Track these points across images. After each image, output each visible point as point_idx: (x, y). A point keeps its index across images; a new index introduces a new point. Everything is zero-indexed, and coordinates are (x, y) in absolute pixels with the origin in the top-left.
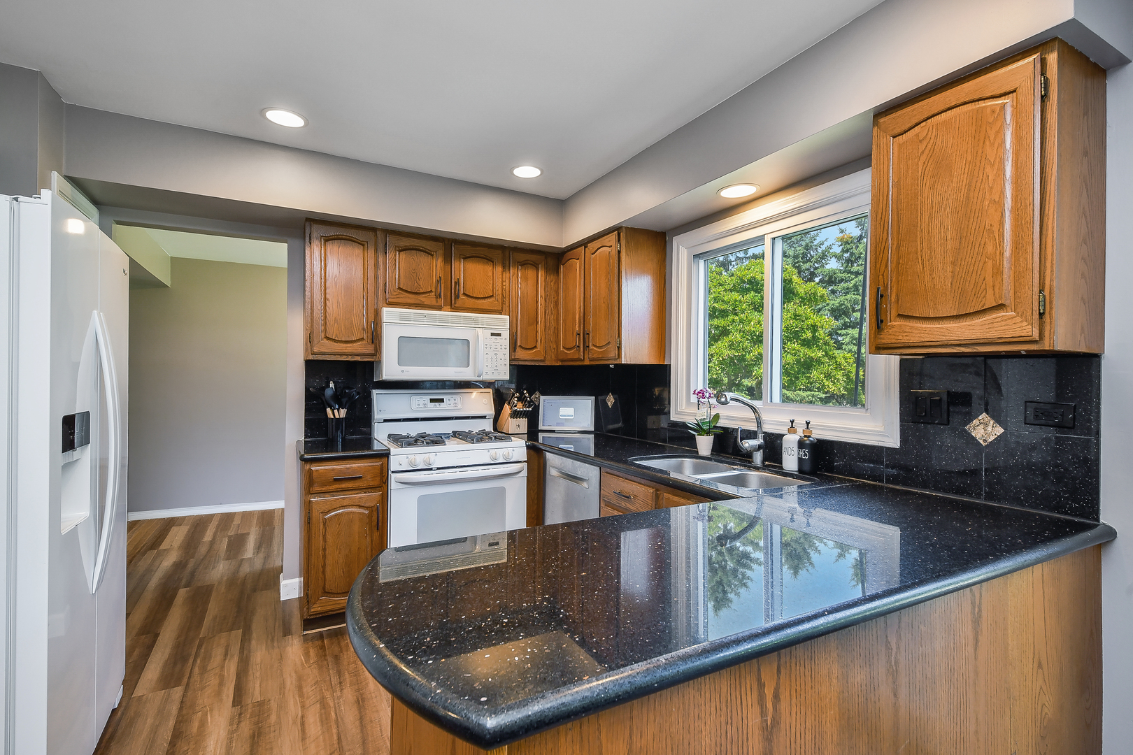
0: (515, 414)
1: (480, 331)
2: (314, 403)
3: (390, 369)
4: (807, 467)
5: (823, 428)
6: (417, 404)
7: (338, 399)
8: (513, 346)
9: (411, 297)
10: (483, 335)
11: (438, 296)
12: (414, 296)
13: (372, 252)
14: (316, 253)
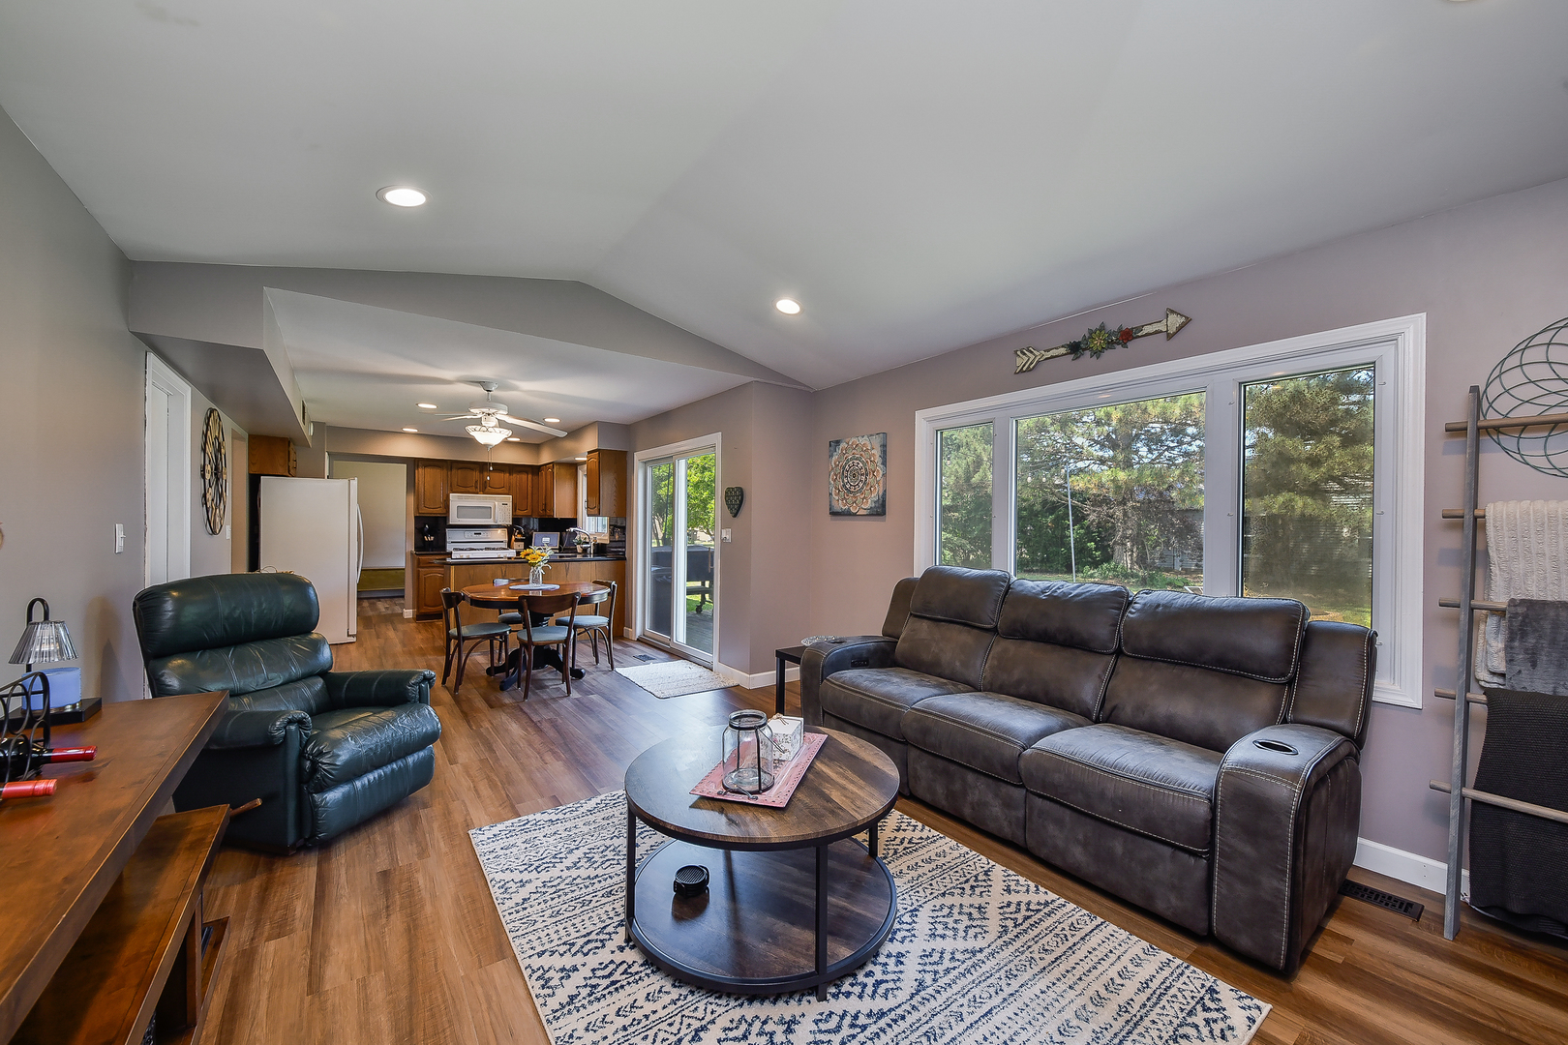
0: (516, 540)
1: (496, 503)
2: (420, 532)
3: (454, 520)
5: (599, 538)
6: (469, 535)
7: (430, 532)
8: (514, 508)
11: (476, 488)
12: (464, 488)
13: (445, 471)
14: (420, 472)
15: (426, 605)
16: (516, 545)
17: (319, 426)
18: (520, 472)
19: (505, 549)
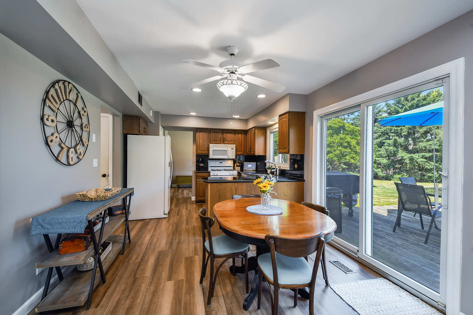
0: (237, 166)
1: (229, 148)
2: (198, 161)
3: (211, 156)
4: (280, 174)
5: (283, 167)
6: (217, 163)
7: (202, 162)
8: (236, 151)
9: (216, 142)
10: (229, 149)
11: (220, 141)
12: (216, 141)
13: (208, 134)
14: (198, 134)
15: (199, 197)
16: (237, 168)
17: (156, 113)
18: (239, 133)
19: (232, 170)
